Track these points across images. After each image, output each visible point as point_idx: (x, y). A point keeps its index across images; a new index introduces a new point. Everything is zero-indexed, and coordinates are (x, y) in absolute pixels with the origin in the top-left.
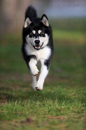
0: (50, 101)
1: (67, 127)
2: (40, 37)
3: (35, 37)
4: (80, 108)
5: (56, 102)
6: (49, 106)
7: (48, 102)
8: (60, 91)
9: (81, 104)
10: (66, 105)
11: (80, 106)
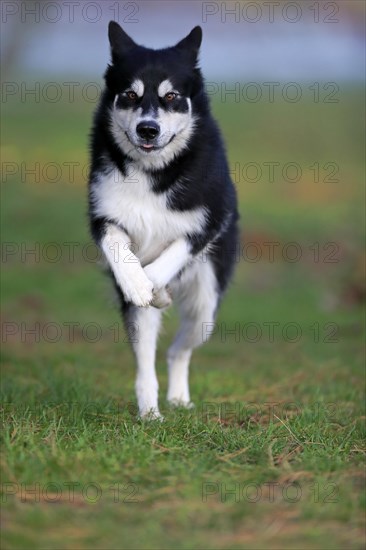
0: (28, 427)
1: (91, 541)
2: (161, 111)
3: (140, 110)
4: (150, 464)
5: (51, 433)
6: (21, 448)
7: (15, 431)
8: (73, 389)
9: (157, 448)
10: (93, 447)
11: (152, 457)
